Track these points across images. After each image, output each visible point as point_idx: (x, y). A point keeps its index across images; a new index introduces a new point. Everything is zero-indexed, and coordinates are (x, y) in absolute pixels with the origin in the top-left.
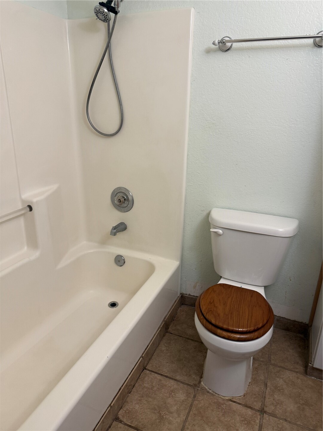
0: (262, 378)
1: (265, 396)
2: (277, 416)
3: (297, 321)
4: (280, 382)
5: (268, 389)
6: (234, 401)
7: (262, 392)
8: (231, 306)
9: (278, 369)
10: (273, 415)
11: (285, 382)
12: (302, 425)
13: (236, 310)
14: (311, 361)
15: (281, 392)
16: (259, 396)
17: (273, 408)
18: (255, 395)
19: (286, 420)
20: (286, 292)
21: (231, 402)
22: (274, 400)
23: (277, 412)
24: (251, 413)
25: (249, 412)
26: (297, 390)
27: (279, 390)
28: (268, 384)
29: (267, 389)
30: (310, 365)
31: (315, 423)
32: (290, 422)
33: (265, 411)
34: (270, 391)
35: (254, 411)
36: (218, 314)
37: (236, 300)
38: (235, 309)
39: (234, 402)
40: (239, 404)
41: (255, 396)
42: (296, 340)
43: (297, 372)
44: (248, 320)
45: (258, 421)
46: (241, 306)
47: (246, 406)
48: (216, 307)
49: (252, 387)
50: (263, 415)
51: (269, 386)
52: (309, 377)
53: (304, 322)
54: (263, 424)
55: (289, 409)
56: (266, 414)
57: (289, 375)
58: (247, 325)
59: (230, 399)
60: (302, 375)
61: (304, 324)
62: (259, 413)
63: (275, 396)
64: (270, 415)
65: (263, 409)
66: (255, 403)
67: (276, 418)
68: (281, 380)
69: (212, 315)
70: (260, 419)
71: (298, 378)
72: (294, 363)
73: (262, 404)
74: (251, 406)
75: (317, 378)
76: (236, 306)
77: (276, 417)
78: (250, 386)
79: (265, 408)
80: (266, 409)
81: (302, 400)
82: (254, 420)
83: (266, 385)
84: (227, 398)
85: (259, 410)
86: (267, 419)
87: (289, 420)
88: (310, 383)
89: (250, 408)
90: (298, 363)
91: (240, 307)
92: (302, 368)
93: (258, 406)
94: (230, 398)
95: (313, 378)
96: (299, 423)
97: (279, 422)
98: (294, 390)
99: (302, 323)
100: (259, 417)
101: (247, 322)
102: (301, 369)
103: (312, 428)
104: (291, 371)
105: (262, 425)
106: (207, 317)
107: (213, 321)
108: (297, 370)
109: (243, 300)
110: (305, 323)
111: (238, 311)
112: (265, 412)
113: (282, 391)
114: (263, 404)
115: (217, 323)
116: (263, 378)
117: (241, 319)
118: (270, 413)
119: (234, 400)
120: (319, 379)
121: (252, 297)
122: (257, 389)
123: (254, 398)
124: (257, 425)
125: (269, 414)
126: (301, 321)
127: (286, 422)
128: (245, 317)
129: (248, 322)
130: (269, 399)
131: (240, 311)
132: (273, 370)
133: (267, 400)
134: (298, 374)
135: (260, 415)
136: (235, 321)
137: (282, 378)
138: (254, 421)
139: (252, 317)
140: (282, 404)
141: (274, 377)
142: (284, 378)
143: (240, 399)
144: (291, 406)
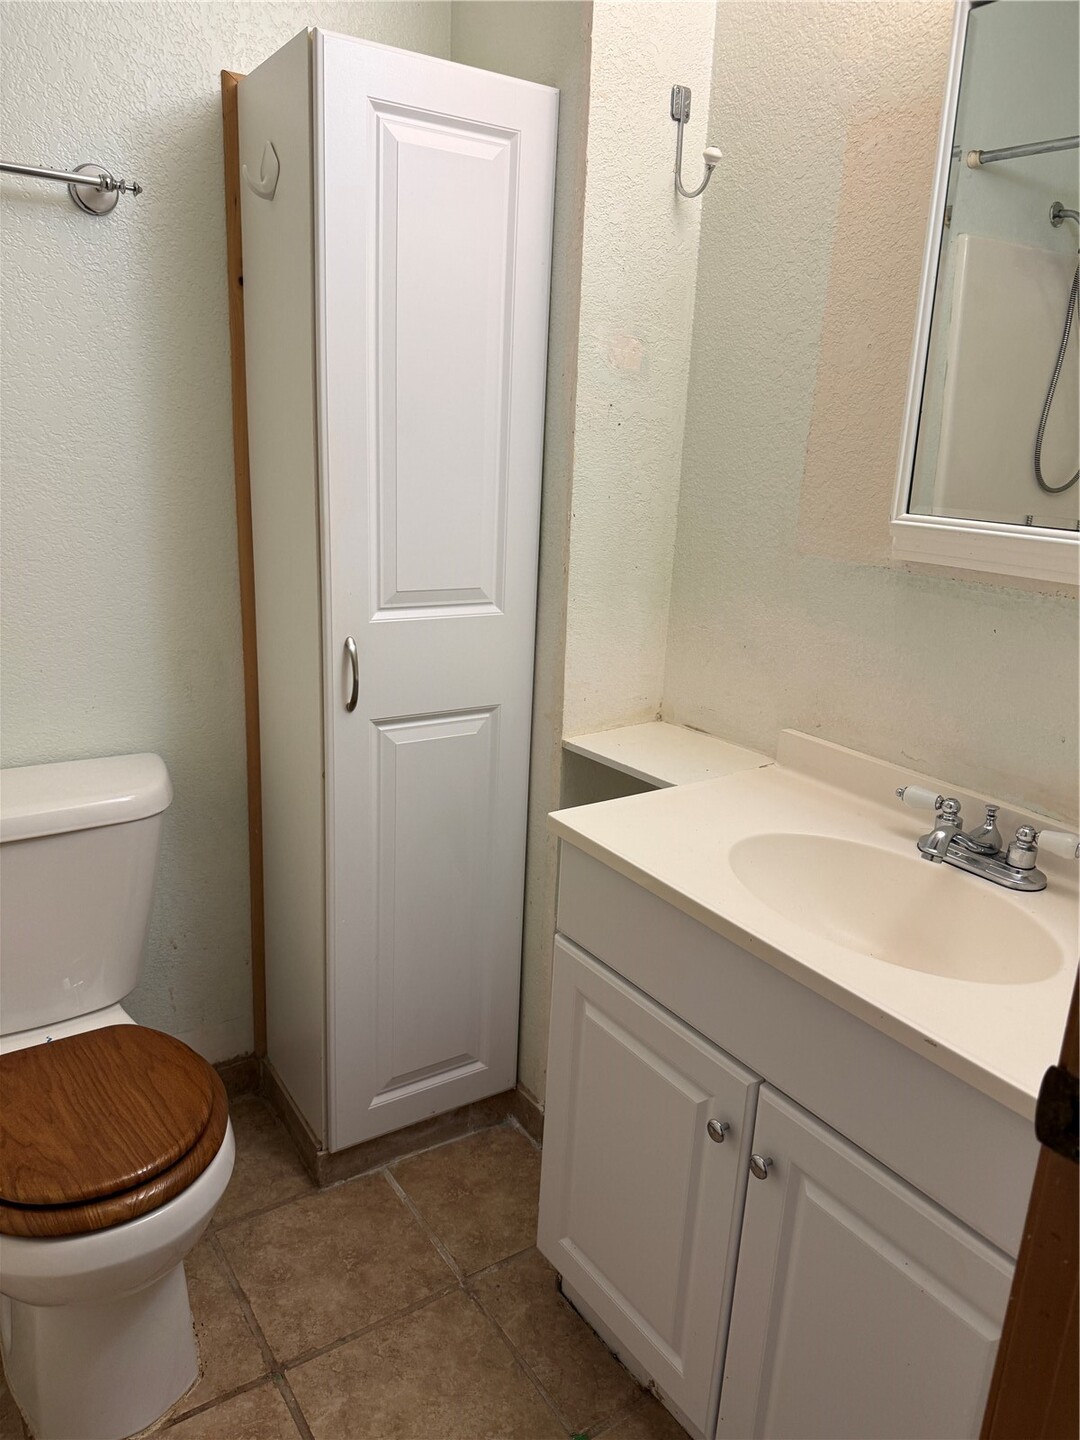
0: (219, 1283)
1: (258, 1325)
2: (318, 1348)
3: (224, 1062)
4: (271, 1256)
5: (252, 1299)
6: (184, 1414)
7: (243, 1319)
8: (76, 1113)
9: (245, 1225)
10: (307, 1355)
11: (282, 1246)
12: (382, 1317)
13: (104, 1115)
14: (320, 1143)
15: (290, 1279)
16: (243, 1339)
17: (294, 1337)
18: (229, 1345)
19: (343, 1340)
20: (171, 990)
21: (176, 1427)
22: (284, 1315)
23: (311, 1338)
24: (251, 1404)
25: (244, 1403)
26: (322, 1244)
27: (282, 1280)
28: (245, 1288)
29: (249, 1302)
30: (320, 1154)
31: (404, 1289)
32: (354, 1336)
33: (282, 1364)
34: (260, 1301)
35: (256, 1390)
36: (52, 1162)
37: (78, 1084)
38: (96, 1112)
39: (186, 1416)
40: (203, 1408)
41: (232, 1349)
42: (239, 1117)
43: (294, 1198)
44: (163, 1122)
45: (282, 1407)
46: (106, 1093)
47: (226, 1396)
48: (31, 1144)
49: (209, 1330)
50: (283, 1377)
51: (249, 1290)
52: (326, 1189)
53: (242, 1052)
54: (298, 1400)
55: (332, 1307)
56: (289, 1369)
57: (281, 1222)
58: (172, 1136)
59: (169, 1420)
60: (309, 1198)
61: (243, 1059)
62: (271, 1385)
63: (280, 1303)
64: (301, 1363)
65: (275, 1361)
66: (244, 1367)
67: (317, 1356)
68: (269, 1248)
69: (35, 1180)
70: (283, 1396)
71: (305, 1211)
72: (273, 1181)
73: (262, 1354)
74: (240, 1384)
75: (345, 1180)
76: (92, 1104)
77: (320, 1353)
78: (200, 1336)
79: (277, 1357)
80: (279, 1358)
81: (347, 1258)
82: (271, 1414)
83: (241, 1295)
84: (158, 1426)
85: (265, 1377)
86: (300, 1378)
87: (349, 1333)
88: (339, 1201)
89: (241, 1390)
90: (281, 1174)
91: (106, 1098)
92: (297, 1179)
93: (255, 1367)
94: (168, 1417)
95: (337, 1184)
96: (373, 1319)
97: (331, 1360)
98: (315, 1250)
99: (236, 1059)
100: (276, 1393)
101: (163, 1129)
102: (296, 1182)
103: (406, 1305)
104: (277, 1206)
105: (298, 1407)
106: (21, 1196)
107: (55, 1194)
108: (289, 1195)
109: (100, 1074)
110: (247, 1053)
111: (111, 1114)
112: (285, 1366)
113: (289, 1275)
114: (267, 1350)
115: (75, 1191)
116: (221, 1284)
117: (138, 1131)
118: (297, 1359)
119: (182, 1413)
120: (351, 1176)
121: (118, 1048)
122: (224, 1325)
123: (233, 1355)
124: (286, 1420)
125: (298, 1362)
126: (232, 1057)
127: (346, 1345)
128: (146, 1116)
129: (165, 1125)
130: (270, 1323)
131: (117, 1109)
132: (233, 1240)
133: (268, 1331)
134: (299, 1201)
135: (276, 1385)
136: (123, 1147)
137: (269, 1243)
138: (274, 1416)
139: (166, 1106)
140: (310, 1309)
141: (248, 1256)
142: (272, 1238)
143: (195, 1394)
144: (332, 1295)
